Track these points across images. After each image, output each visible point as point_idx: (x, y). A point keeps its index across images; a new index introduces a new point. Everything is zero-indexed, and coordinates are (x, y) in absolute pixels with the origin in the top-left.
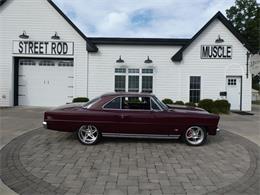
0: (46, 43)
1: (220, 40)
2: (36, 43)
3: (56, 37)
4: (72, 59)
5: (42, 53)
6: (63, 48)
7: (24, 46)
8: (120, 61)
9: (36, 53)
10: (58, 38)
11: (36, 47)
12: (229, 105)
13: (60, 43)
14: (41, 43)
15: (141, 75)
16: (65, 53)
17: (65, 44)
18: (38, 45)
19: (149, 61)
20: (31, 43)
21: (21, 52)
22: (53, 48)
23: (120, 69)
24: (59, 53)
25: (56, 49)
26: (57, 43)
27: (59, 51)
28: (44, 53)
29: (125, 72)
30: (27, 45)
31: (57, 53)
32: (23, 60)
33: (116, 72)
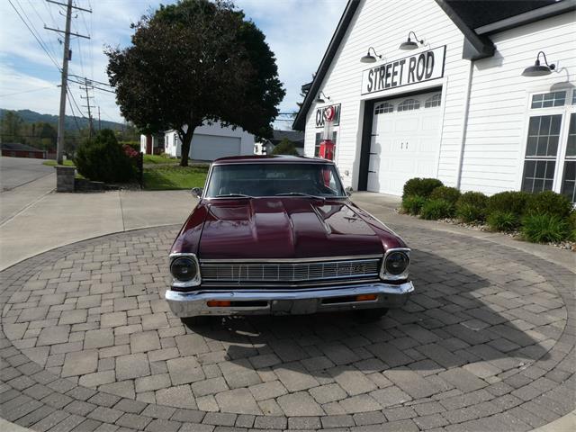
0: (403, 62)
2: (389, 66)
3: (410, 45)
4: (439, 89)
5: (394, 84)
6: (426, 65)
7: (373, 78)
8: (539, 70)
9: (388, 85)
10: (415, 45)
11: (388, 75)
13: (422, 56)
14: (396, 64)
16: (428, 76)
17: (430, 54)
18: (390, 70)
20: (383, 68)
21: (370, 90)
22: (411, 70)
23: (547, 96)
24: (419, 78)
25: (415, 71)
26: (417, 57)
27: (420, 74)
28: (398, 84)
29: (561, 103)
30: (378, 73)
31: (416, 80)
32: (379, 104)
33: (534, 106)
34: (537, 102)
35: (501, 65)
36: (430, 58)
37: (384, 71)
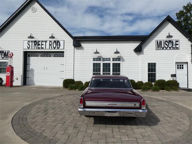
0: (46, 42)
1: (169, 36)
2: (38, 42)
3: (52, 37)
4: (63, 52)
5: (42, 48)
7: (30, 44)
8: (97, 53)
9: (39, 48)
10: (54, 38)
12: (178, 84)
13: (55, 41)
14: (42, 42)
15: (111, 62)
16: (58, 48)
17: (58, 42)
18: (40, 43)
19: (117, 52)
20: (35, 41)
21: (29, 48)
22: (50, 45)
23: (96, 59)
24: (55, 48)
25: (52, 45)
26: (53, 42)
27: (54, 47)
28: (44, 48)
29: (100, 60)
30: (33, 43)
31: (53, 48)
32: (30, 53)
33: (93, 60)
34: (94, 59)
35: (83, 49)
36: (58, 43)
37: (36, 43)
